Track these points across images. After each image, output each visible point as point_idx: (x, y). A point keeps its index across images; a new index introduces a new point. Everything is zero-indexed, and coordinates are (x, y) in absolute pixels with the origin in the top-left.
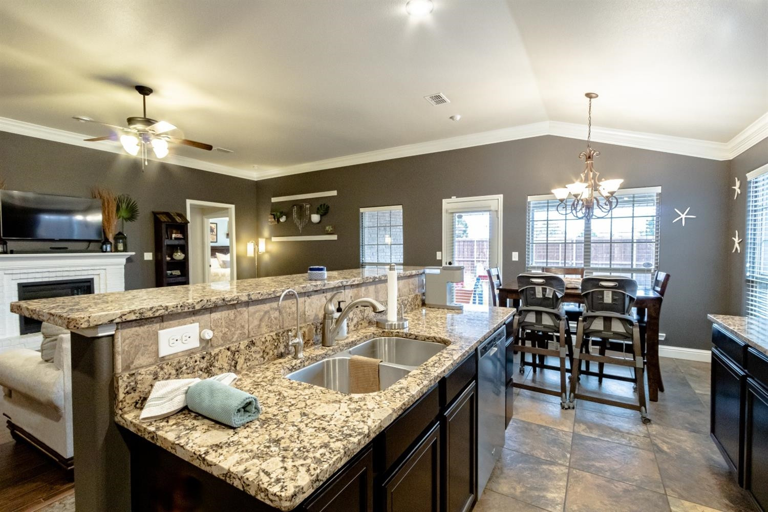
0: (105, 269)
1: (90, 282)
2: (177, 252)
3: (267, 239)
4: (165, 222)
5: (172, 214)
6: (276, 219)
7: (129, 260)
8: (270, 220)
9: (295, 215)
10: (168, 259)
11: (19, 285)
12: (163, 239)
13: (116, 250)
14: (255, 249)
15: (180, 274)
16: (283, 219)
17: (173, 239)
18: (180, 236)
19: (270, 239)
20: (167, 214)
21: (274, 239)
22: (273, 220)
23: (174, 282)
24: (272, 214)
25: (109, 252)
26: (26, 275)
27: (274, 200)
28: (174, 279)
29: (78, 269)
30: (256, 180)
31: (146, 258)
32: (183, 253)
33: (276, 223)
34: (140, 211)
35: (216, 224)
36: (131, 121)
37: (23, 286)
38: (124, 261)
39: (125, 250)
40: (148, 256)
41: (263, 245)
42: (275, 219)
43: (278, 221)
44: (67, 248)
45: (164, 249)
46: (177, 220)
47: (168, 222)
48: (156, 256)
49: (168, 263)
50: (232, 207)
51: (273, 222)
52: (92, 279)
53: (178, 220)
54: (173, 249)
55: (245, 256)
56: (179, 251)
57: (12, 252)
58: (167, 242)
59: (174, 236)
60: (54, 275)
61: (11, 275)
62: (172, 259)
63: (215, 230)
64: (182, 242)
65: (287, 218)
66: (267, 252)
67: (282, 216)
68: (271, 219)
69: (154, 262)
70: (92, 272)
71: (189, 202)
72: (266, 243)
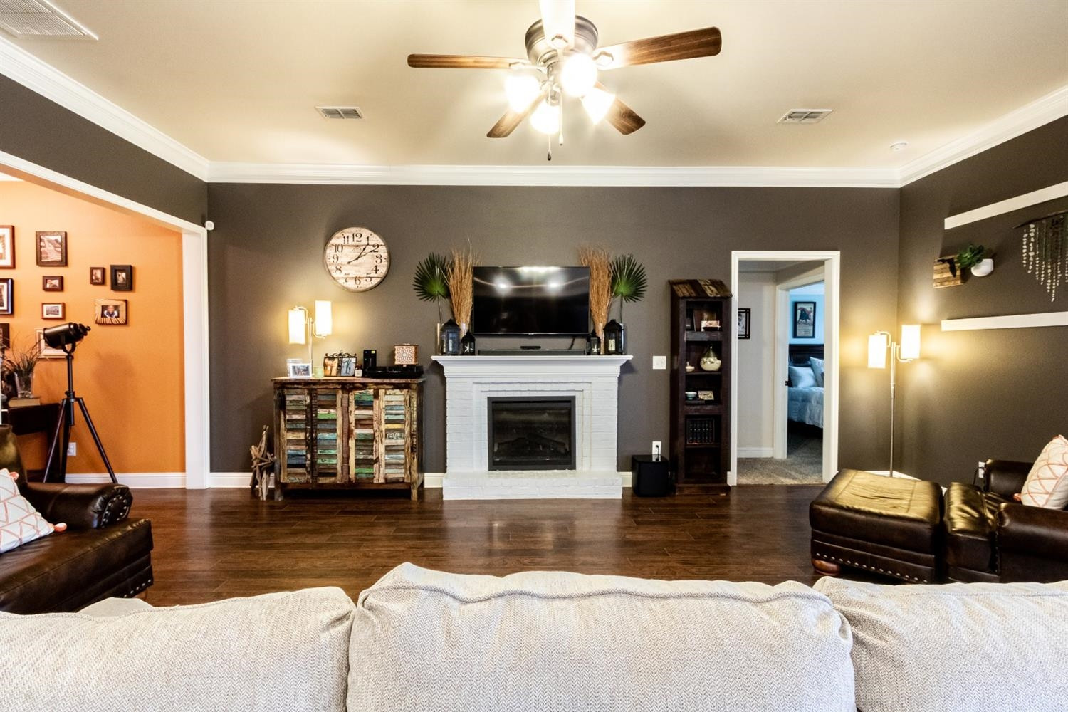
0: (590, 383)
1: (569, 402)
2: (708, 356)
3: (925, 325)
4: (684, 297)
5: (702, 283)
6: (958, 273)
7: (626, 368)
8: (936, 276)
9: (1028, 251)
10: (689, 368)
11: (489, 398)
12: (681, 331)
13: (608, 353)
14: (889, 350)
15: (713, 398)
16: (983, 268)
17: (702, 330)
18: (715, 324)
19: (937, 324)
20: (694, 284)
21: (948, 325)
22: (949, 275)
23: (697, 414)
24: (943, 261)
25: (594, 354)
26: (496, 386)
27: (951, 223)
28: (699, 407)
29: (555, 380)
30: (899, 186)
31: (655, 367)
32: (719, 358)
33: (959, 282)
34: (650, 281)
35: (815, 303)
37: (493, 402)
38: (616, 370)
39: (619, 351)
40: (660, 363)
41: (912, 340)
42: (953, 270)
43: (966, 275)
44: (539, 347)
45: (682, 349)
46: (709, 292)
47: (690, 297)
48: (671, 362)
49: (689, 376)
50: (834, 256)
51: (947, 280)
52: (574, 397)
53: (711, 292)
54: (700, 349)
55: (863, 367)
56: (712, 353)
57: (480, 353)
58: (687, 336)
59: (704, 324)
61: (480, 385)
62: (698, 367)
63: (812, 314)
64: (717, 336)
65: (995, 266)
66: (924, 358)
67: (979, 261)
68: (940, 274)
69: (669, 372)
70: (571, 387)
71: (737, 256)
72: (923, 336)
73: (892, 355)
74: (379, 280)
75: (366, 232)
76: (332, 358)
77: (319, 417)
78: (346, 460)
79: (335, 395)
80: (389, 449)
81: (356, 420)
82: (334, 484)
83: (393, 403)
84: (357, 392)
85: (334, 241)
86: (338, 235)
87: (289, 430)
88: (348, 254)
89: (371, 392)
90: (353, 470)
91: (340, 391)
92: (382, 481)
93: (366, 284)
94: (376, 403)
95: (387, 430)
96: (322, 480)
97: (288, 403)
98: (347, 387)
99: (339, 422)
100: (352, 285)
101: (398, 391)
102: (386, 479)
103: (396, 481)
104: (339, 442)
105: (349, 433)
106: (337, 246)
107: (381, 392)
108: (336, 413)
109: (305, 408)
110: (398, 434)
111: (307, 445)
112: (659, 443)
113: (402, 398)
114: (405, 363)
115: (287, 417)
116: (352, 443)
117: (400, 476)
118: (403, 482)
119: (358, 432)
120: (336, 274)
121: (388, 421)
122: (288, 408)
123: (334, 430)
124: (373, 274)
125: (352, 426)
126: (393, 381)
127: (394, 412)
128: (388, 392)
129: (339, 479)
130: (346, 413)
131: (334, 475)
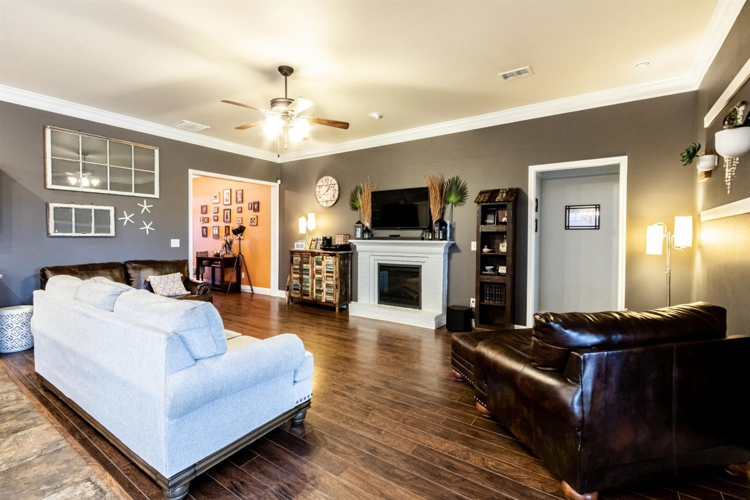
0: (428, 257)
1: (418, 268)
2: (502, 242)
7: (448, 249)
10: (488, 250)
11: (379, 264)
12: (479, 225)
14: (665, 239)
19: (704, 212)
23: (488, 281)
26: (381, 257)
28: (489, 277)
30: (696, 88)
31: (472, 248)
34: (469, 194)
36: (274, 103)
37: (380, 266)
39: (445, 238)
40: (474, 246)
45: (479, 237)
46: (498, 198)
47: (483, 202)
50: (623, 161)
52: (421, 266)
53: (501, 197)
56: (505, 240)
58: (482, 228)
59: (504, 220)
61: (373, 256)
62: (494, 250)
64: (502, 228)
69: (477, 253)
70: (419, 259)
71: (533, 170)
73: (668, 244)
74: (335, 201)
75: (330, 178)
76: (314, 241)
77: (304, 268)
78: (312, 289)
79: (309, 258)
80: (328, 286)
81: (316, 270)
82: (308, 300)
83: (329, 263)
84: (316, 257)
85: (319, 184)
86: (320, 181)
87: (294, 273)
88: (324, 189)
89: (321, 257)
90: (315, 295)
91: (311, 257)
92: (324, 301)
93: (331, 204)
94: (323, 262)
95: (327, 276)
96: (305, 298)
97: (294, 261)
98: (313, 254)
99: (310, 271)
100: (325, 205)
101: (331, 257)
102: (326, 300)
103: (330, 302)
104: (310, 280)
105: (313, 277)
106: (320, 186)
107: (325, 257)
108: (308, 266)
109: (299, 263)
110: (331, 279)
111: (300, 280)
113: (332, 261)
114: (339, 243)
115: (294, 267)
116: (314, 281)
117: (331, 299)
118: (332, 303)
119: (317, 276)
120: (319, 200)
121: (327, 272)
122: (294, 263)
123: (308, 274)
124: (333, 199)
125: (315, 274)
126: (329, 252)
127: (330, 267)
128: (328, 257)
129: (310, 298)
130: (313, 266)
131: (308, 295)
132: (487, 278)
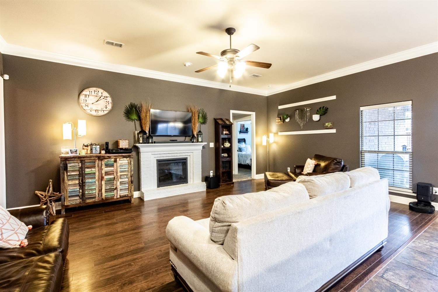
0: (192, 152)
1: (186, 159)
2: (226, 143)
3: (275, 133)
4: (221, 124)
5: (224, 120)
6: (282, 120)
7: (203, 147)
8: (277, 121)
9: (297, 117)
10: (222, 146)
11: (157, 160)
12: (220, 135)
13: (198, 141)
14: (267, 140)
15: (227, 156)
16: (288, 120)
17: (224, 134)
18: (227, 132)
19: (277, 133)
20: (221, 119)
21: (280, 134)
22: (280, 121)
23: (225, 161)
24: (279, 117)
25: (195, 142)
26: (160, 155)
27: (280, 107)
29: (181, 152)
30: (267, 96)
31: (211, 146)
32: (229, 143)
33: (282, 123)
37: (159, 161)
38: (201, 147)
39: (202, 141)
40: (212, 145)
41: (272, 138)
42: (281, 119)
43: (284, 121)
44: (177, 140)
45: (221, 140)
46: (227, 123)
47: (223, 124)
48: (215, 145)
49: (223, 149)
50: (253, 114)
51: (279, 122)
52: (187, 158)
53: (227, 122)
54: (224, 140)
55: (261, 145)
56: (227, 142)
57: (155, 143)
58: (222, 136)
59: (224, 132)
60: (170, 155)
61: (154, 155)
62: (224, 147)
64: (229, 136)
65: (290, 119)
66: (274, 142)
67: (288, 118)
68: (278, 120)
69: (215, 148)
70: (186, 154)
71: (232, 112)
72: (274, 136)
73: (268, 142)
74: (108, 112)
75: (101, 91)
76: (87, 146)
77: (86, 172)
78: (100, 190)
80: (121, 183)
81: (105, 172)
82: (94, 202)
83: (123, 164)
84: (106, 160)
85: (84, 92)
86: (86, 90)
87: (69, 180)
88: (91, 99)
89: (113, 160)
90: (104, 194)
91: (97, 160)
92: (118, 197)
93: (101, 113)
94: (115, 164)
95: (121, 175)
96: (88, 201)
97: (68, 167)
98: (100, 158)
99: (97, 174)
100: (94, 113)
101: (125, 159)
102: (120, 196)
103: (125, 196)
104: (97, 182)
105: (102, 178)
106: (86, 95)
107: (118, 159)
108: (95, 170)
109: (78, 169)
110: (126, 177)
111: (80, 186)
112: (212, 171)
113: (127, 162)
115: (68, 174)
116: (103, 183)
117: (126, 194)
118: (128, 196)
119: (106, 177)
120: (86, 108)
121: (121, 172)
122: (68, 170)
123: (95, 178)
124: (105, 109)
125: (104, 175)
126: (123, 155)
127: (123, 167)
128: (121, 159)
129: (97, 199)
130: (101, 169)
131: (95, 197)
132: (225, 159)
